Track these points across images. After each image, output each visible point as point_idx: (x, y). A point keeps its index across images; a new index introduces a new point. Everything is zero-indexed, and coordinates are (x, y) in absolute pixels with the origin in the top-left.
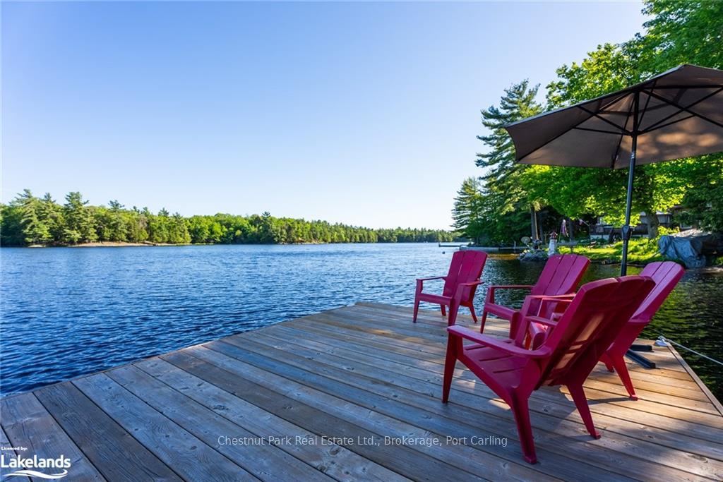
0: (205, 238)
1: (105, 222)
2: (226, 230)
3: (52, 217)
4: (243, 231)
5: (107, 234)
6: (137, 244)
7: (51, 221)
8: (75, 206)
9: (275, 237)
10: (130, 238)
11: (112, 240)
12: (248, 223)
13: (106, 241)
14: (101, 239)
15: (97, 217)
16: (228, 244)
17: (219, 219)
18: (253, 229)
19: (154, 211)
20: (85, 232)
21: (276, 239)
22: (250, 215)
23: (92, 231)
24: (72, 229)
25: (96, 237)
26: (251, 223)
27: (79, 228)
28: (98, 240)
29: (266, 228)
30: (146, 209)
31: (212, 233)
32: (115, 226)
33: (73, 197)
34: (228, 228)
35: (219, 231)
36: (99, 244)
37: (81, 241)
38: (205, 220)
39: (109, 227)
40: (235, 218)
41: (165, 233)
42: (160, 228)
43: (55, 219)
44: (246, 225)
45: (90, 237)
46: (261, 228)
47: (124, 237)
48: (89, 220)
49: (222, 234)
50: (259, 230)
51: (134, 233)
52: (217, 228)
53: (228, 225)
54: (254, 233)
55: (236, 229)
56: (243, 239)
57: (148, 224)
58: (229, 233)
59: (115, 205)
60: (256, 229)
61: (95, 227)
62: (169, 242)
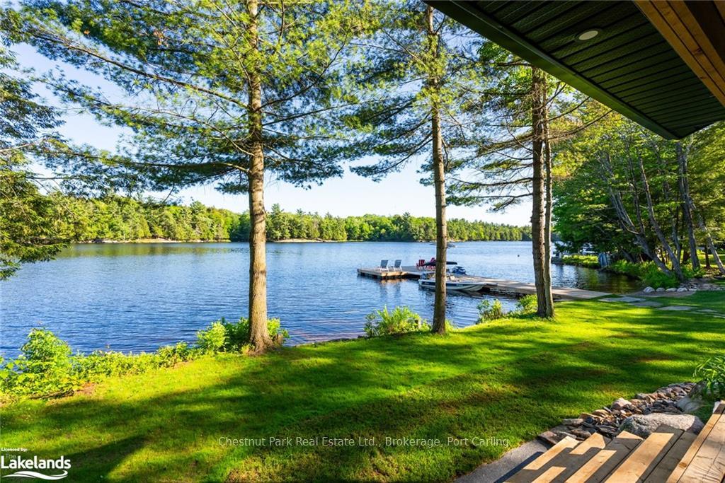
0: (357, 235)
1: (294, 224)
2: (373, 229)
4: (387, 230)
5: (296, 233)
6: (313, 241)
8: (277, 214)
9: (414, 235)
10: (309, 236)
11: (299, 237)
12: (391, 222)
13: (295, 238)
14: (292, 237)
15: (290, 221)
16: (375, 241)
17: (368, 219)
18: (395, 228)
19: (322, 215)
20: (283, 232)
21: (415, 237)
22: (393, 215)
23: (287, 231)
24: (276, 230)
25: (290, 235)
26: (394, 223)
27: (280, 229)
29: (407, 227)
30: (316, 213)
31: (362, 231)
32: (299, 228)
33: (276, 207)
34: (374, 227)
35: (368, 230)
36: (291, 241)
37: (281, 238)
38: (356, 220)
39: (296, 228)
40: (380, 219)
41: (330, 232)
42: (327, 228)
44: (389, 225)
45: (286, 236)
46: (402, 226)
47: (305, 235)
49: (370, 232)
50: (401, 229)
51: (311, 233)
52: (366, 227)
53: (375, 225)
54: (396, 232)
55: (382, 228)
56: (386, 236)
57: (319, 225)
58: (376, 232)
59: (300, 212)
60: (398, 228)
61: (289, 229)
62: (333, 239)
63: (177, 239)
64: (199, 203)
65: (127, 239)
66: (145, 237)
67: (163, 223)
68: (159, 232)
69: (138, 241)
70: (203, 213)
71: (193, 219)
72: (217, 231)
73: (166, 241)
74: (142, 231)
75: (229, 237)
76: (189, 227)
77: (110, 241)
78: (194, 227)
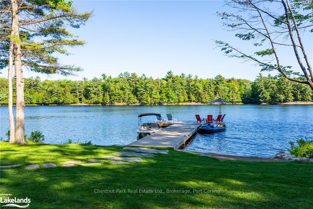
3: (271, 88)
5: (299, 96)
7: (271, 90)
11: (303, 100)
20: (287, 96)
23: (291, 94)
24: (280, 94)
25: (293, 98)
27: (284, 93)
28: (294, 100)
36: (295, 103)
37: (285, 101)
39: (300, 92)
43: (273, 88)
45: (289, 99)
48: (289, 88)
61: (292, 92)
63: (204, 103)
64: (220, 76)
65: (175, 103)
66: (184, 101)
67: (195, 92)
68: (193, 98)
69: (180, 104)
70: (223, 83)
71: (215, 89)
72: (232, 96)
73: (197, 104)
74: (183, 97)
75: (241, 100)
76: (212, 94)
77: (166, 104)
78: (215, 94)
